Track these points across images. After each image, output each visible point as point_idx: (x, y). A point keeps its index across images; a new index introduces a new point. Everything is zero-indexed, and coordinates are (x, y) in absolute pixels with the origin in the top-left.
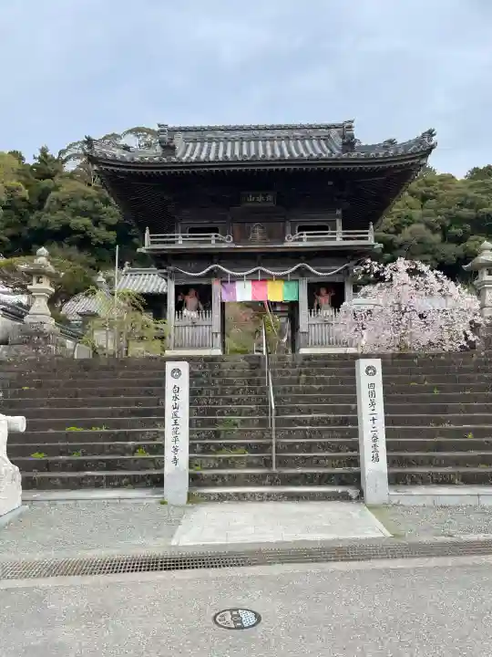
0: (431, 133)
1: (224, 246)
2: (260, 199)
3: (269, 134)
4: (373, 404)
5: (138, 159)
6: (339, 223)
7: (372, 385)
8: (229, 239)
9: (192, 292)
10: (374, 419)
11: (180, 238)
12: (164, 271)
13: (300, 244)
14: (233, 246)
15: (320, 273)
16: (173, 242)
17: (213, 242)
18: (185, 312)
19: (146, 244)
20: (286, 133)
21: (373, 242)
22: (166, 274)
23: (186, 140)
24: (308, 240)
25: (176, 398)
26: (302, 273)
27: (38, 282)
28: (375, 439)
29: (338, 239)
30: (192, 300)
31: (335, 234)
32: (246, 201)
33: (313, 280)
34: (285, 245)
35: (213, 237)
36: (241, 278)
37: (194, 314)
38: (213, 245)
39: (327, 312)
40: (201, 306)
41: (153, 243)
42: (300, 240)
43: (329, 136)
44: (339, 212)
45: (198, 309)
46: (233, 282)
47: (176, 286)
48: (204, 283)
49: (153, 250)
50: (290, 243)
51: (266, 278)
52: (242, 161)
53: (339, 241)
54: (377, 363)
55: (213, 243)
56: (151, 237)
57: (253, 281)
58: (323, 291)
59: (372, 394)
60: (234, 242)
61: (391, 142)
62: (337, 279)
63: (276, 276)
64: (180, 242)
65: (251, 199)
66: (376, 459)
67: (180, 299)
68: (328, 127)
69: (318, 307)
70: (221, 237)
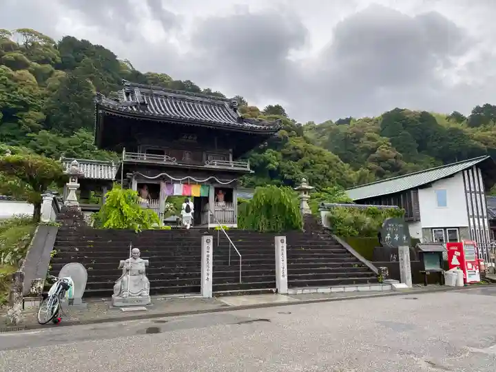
1: (172, 164)
2: (190, 137)
4: (283, 254)
6: (231, 157)
7: (283, 247)
8: (174, 160)
9: (146, 187)
10: (283, 260)
11: (145, 156)
13: (213, 167)
14: (176, 164)
15: (221, 183)
19: (123, 158)
21: (249, 170)
23: (142, 94)
24: (218, 165)
25: (208, 252)
26: (212, 181)
27: (72, 181)
28: (283, 268)
31: (230, 163)
32: (182, 138)
33: (218, 186)
34: (205, 166)
35: (165, 157)
36: (178, 182)
38: (164, 162)
39: (222, 203)
40: (149, 196)
41: (128, 157)
42: (213, 164)
44: (231, 150)
45: (148, 198)
46: (173, 184)
47: (138, 184)
48: (155, 183)
49: (127, 161)
50: (207, 166)
51: (192, 183)
53: (232, 166)
54: (284, 238)
55: (165, 160)
56: (127, 154)
57: (184, 184)
58: (220, 192)
59: (282, 250)
60: (177, 162)
62: (229, 187)
63: (198, 182)
64: (145, 159)
65: (185, 137)
66: (283, 276)
68: (223, 100)
69: (217, 201)
70: (169, 158)
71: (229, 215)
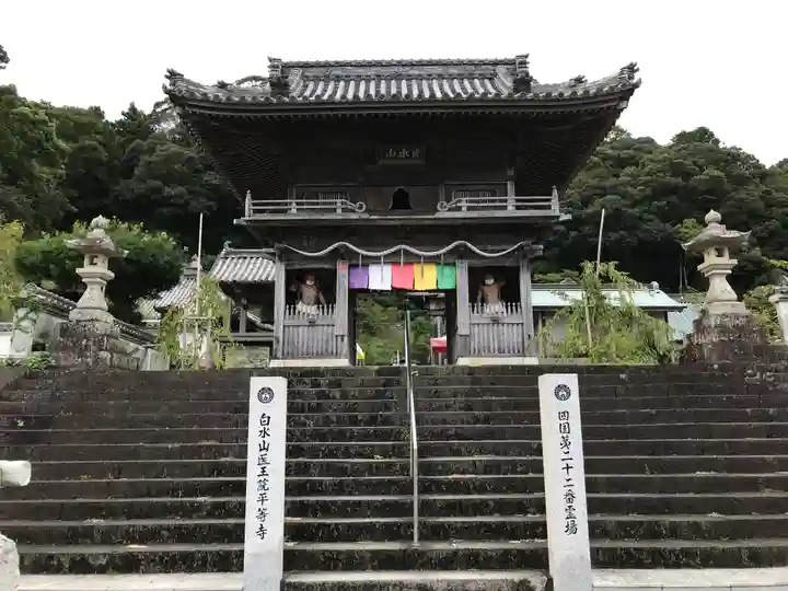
0: (632, 69)
1: (353, 216)
2: (404, 153)
3: (415, 72)
4: (566, 443)
5: (237, 99)
6: (510, 187)
7: (564, 414)
8: (361, 207)
10: (568, 468)
11: (294, 204)
12: (272, 250)
13: (458, 215)
14: (366, 216)
15: (485, 253)
16: (284, 211)
17: (339, 211)
18: (300, 306)
19: (247, 213)
20: (439, 70)
21: (557, 213)
22: (273, 254)
23: (305, 78)
24: (469, 209)
25: (264, 433)
26: (462, 253)
27: (92, 263)
28: (570, 497)
29: (510, 208)
30: (309, 290)
31: (506, 201)
32: (384, 157)
33: (476, 263)
34: (437, 215)
35: (339, 205)
36: (376, 261)
37: (312, 310)
38: (339, 215)
41: (256, 211)
42: (459, 209)
43: (496, 75)
44: (511, 173)
45: (318, 302)
46: (366, 266)
47: (287, 271)
48: (326, 266)
49: (256, 221)
50: (443, 213)
51: (412, 259)
52: (379, 102)
53: (511, 208)
54: (571, 380)
56: (254, 205)
57: (393, 263)
59: (565, 428)
60: (367, 211)
61: (579, 80)
62: (508, 262)
63: (425, 257)
64: (294, 211)
65: (391, 154)
66: (572, 529)
67: (293, 289)
68: (496, 63)
70: (350, 205)
71: (511, 336)
